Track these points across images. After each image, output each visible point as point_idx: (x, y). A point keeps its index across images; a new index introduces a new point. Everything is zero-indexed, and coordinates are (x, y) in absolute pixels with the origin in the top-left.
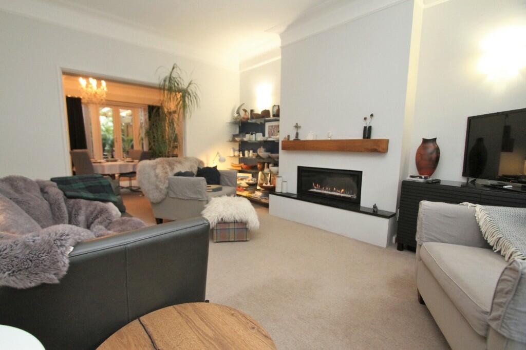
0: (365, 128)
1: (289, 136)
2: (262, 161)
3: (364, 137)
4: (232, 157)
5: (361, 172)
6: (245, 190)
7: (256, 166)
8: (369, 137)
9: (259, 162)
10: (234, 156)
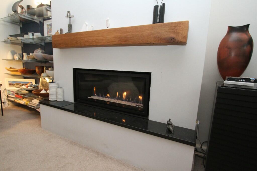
0: (156, 8)
1: (61, 30)
2: (40, 64)
3: (155, 21)
4: (10, 60)
5: (150, 74)
6: (24, 98)
7: (35, 71)
8: (162, 20)
9: (37, 66)
10: (14, 59)
